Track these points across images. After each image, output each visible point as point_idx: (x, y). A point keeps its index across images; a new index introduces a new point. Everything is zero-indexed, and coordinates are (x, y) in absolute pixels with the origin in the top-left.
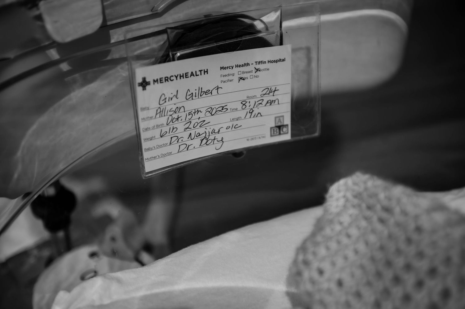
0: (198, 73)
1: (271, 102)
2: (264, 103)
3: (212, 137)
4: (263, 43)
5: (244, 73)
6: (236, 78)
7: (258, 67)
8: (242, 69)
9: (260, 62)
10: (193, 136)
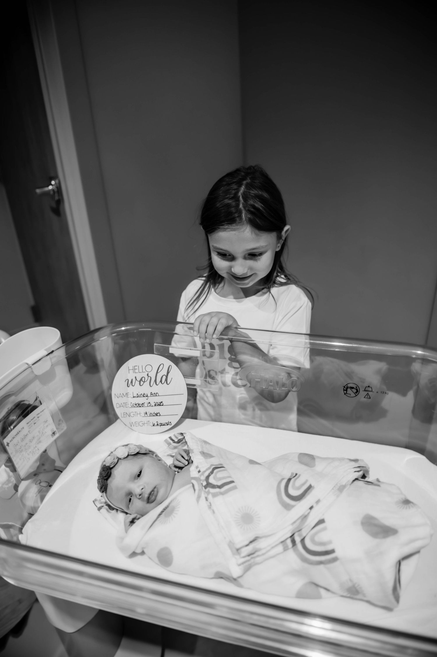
0: (21, 430)
1: (47, 426)
2: (45, 428)
3: (35, 450)
4: (35, 408)
5: (34, 421)
6: (33, 424)
7: (38, 416)
8: (33, 420)
9: (38, 414)
10: (29, 453)
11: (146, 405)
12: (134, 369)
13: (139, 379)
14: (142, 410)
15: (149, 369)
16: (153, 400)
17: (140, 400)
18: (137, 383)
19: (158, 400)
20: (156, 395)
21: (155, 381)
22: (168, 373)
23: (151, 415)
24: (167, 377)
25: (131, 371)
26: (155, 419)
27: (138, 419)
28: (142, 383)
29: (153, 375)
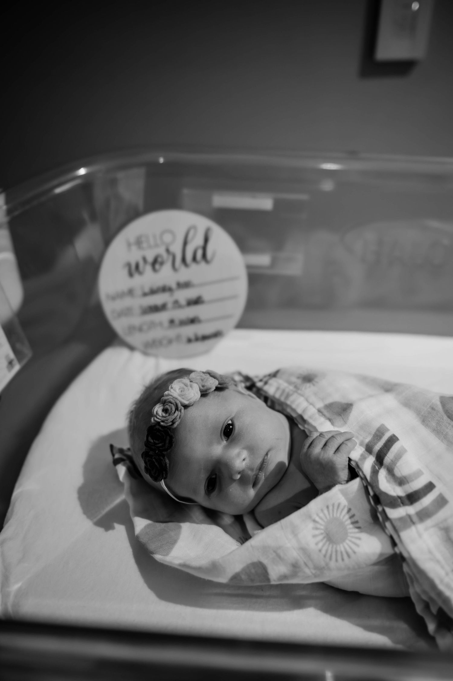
11: (170, 305)
12: (139, 242)
13: (150, 259)
14: (163, 317)
15: (167, 238)
16: (183, 295)
17: (158, 299)
18: (149, 268)
19: (191, 293)
20: (186, 285)
21: (184, 260)
22: (206, 240)
23: (183, 323)
24: (204, 248)
25: (134, 248)
26: (190, 330)
27: (157, 333)
28: (157, 266)
29: (177, 249)
